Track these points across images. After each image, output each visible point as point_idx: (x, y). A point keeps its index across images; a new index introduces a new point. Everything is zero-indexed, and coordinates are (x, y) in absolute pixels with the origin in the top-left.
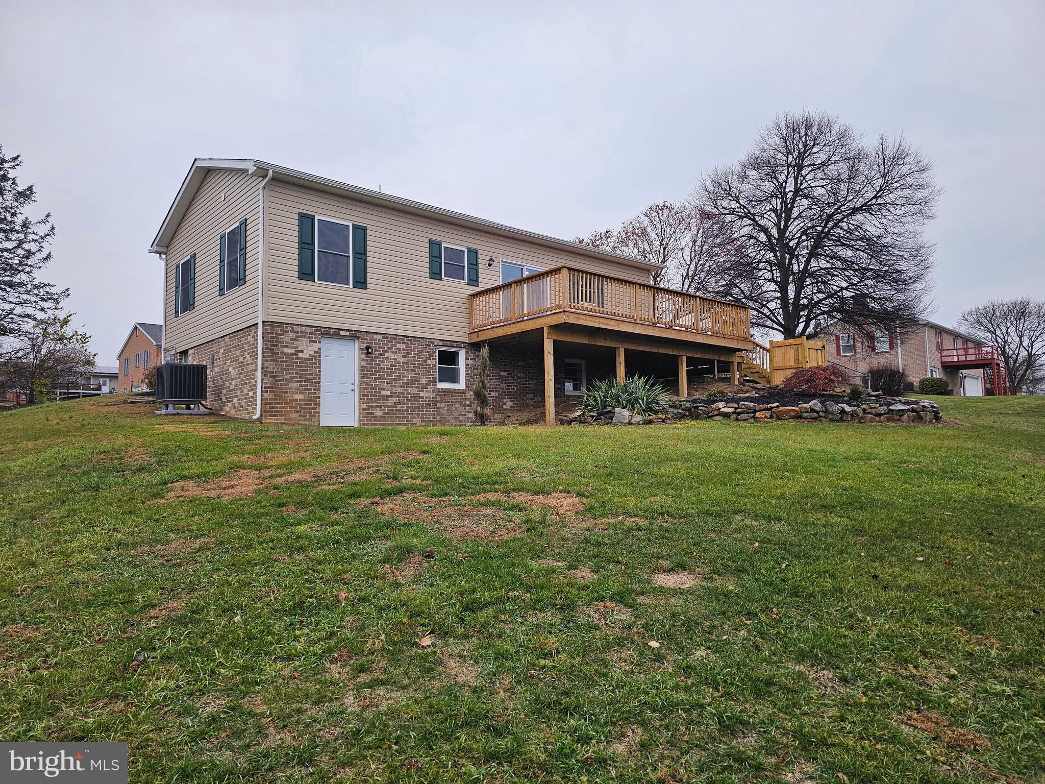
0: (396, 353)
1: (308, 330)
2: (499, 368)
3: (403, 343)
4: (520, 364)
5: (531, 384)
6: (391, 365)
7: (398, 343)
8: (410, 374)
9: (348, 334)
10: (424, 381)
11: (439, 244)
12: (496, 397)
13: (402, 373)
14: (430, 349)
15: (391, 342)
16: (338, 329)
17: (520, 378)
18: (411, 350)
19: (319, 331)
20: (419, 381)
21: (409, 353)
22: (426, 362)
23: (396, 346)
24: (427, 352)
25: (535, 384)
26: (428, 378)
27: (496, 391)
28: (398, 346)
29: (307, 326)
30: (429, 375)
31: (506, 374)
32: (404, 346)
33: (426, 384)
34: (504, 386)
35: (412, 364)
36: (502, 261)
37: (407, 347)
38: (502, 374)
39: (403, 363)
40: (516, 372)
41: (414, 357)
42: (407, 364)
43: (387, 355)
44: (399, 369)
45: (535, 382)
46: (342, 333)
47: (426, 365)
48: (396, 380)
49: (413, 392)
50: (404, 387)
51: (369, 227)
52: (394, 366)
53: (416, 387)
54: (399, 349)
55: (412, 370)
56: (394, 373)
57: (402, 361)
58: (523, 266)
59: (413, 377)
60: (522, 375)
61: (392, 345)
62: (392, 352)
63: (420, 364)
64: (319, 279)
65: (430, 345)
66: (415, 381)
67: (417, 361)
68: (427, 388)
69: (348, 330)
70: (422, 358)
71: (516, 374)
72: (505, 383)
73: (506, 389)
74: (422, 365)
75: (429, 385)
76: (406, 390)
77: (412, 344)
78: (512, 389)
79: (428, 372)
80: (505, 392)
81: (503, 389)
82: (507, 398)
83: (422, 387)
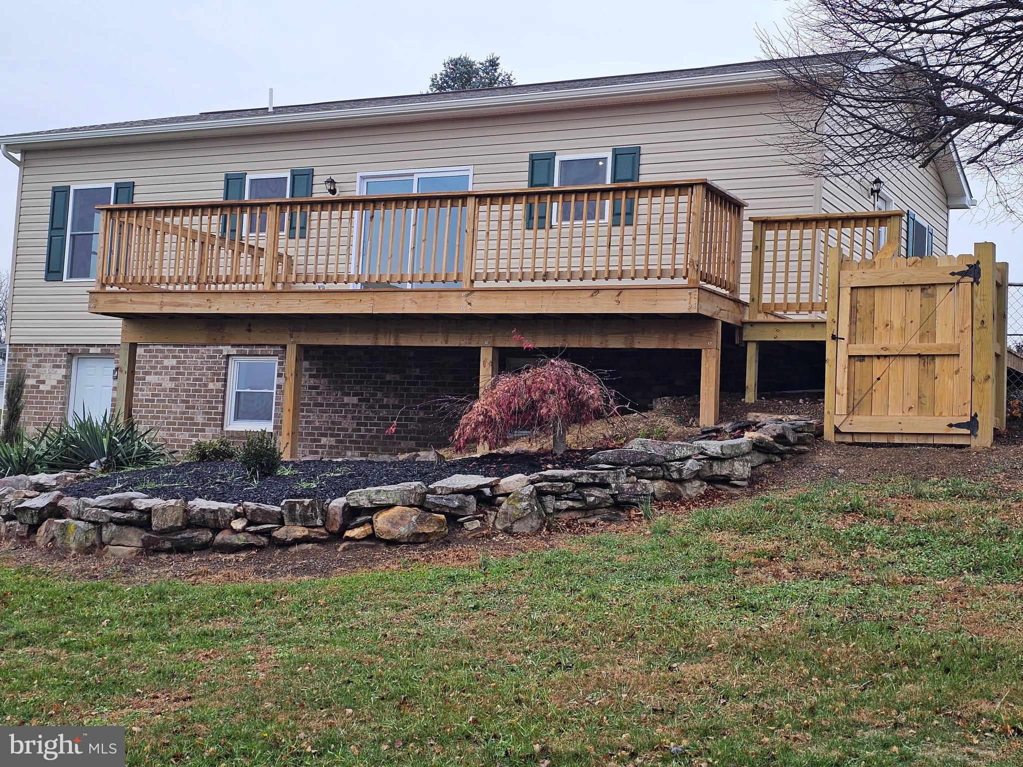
0: (161, 374)
1: (53, 351)
2: (342, 389)
3: (174, 357)
4: (388, 377)
5: (412, 419)
6: (153, 395)
7: (166, 357)
8: (179, 408)
9: (98, 350)
10: (199, 419)
11: (240, 178)
12: (331, 447)
13: (167, 407)
14: (215, 363)
15: (156, 357)
16: (87, 345)
17: (386, 406)
18: (185, 368)
19: (65, 350)
20: (192, 419)
21: (180, 374)
22: (206, 385)
23: (161, 363)
24: (209, 369)
26: (207, 413)
27: (332, 436)
28: (166, 362)
29: (52, 345)
30: (210, 408)
31: (355, 400)
32: (173, 362)
33: (204, 424)
34: (349, 424)
35: (184, 390)
36: (363, 178)
37: (178, 363)
38: (346, 400)
39: (171, 390)
40: (379, 395)
41: (188, 379)
42: (177, 391)
43: (148, 378)
44: (164, 401)
45: (421, 414)
46: (92, 350)
47: (206, 391)
48: (158, 418)
49: (181, 437)
50: (169, 429)
51: (137, 181)
52: (157, 395)
53: (186, 430)
54: (166, 368)
55: (183, 401)
56: (156, 406)
57: (169, 386)
58: (412, 175)
59: (184, 413)
60: (393, 401)
61: (157, 362)
62: (156, 374)
63: (196, 391)
64: (71, 276)
65: (215, 357)
66: (186, 419)
67: (191, 385)
68: (204, 431)
69: (99, 345)
70: (201, 380)
71: (377, 401)
72: (353, 418)
73: (354, 430)
74: (200, 391)
75: (209, 425)
76: (172, 435)
77: (187, 357)
78: (367, 431)
79: (208, 402)
80: (351, 436)
81: (346, 430)
82: (357, 449)
83: (197, 430)
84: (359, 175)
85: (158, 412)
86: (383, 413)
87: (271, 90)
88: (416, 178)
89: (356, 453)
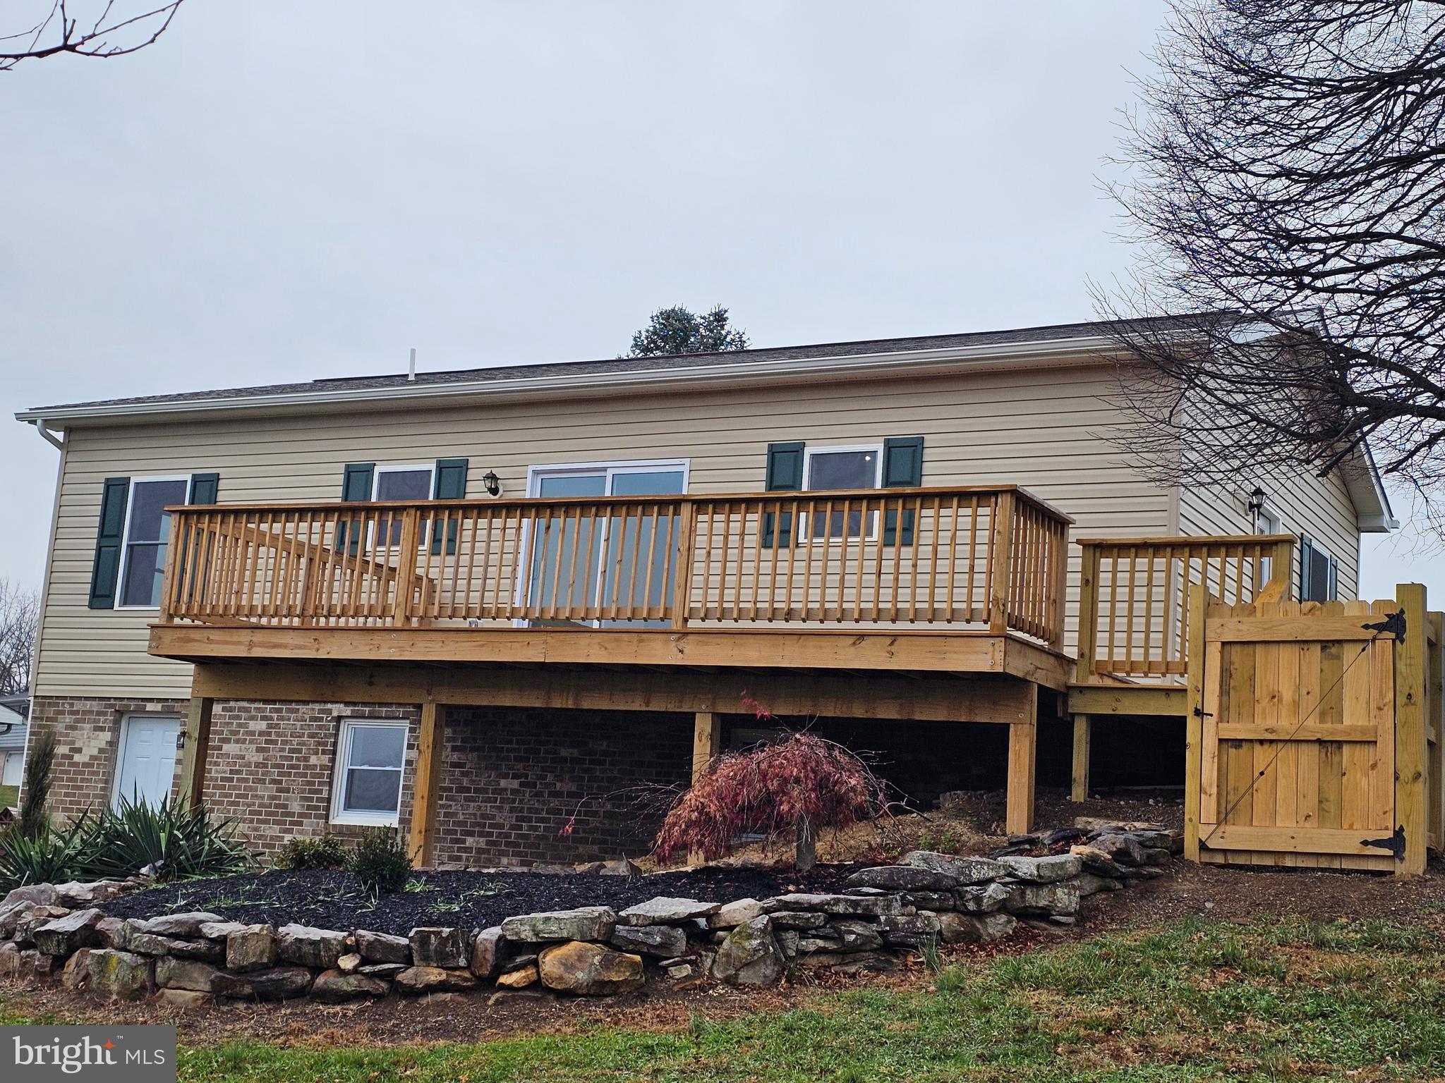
0: (244, 742)
1: (95, 706)
2: (497, 768)
3: (263, 718)
4: (563, 752)
5: (595, 814)
6: (232, 772)
7: (253, 718)
8: (267, 791)
9: (158, 707)
10: (295, 807)
11: (367, 470)
12: (480, 851)
13: (251, 789)
14: (320, 727)
15: (238, 717)
16: (143, 700)
18: (278, 734)
19: (111, 706)
20: (285, 806)
21: (272, 742)
22: (306, 759)
23: (246, 725)
24: (312, 736)
25: (608, 815)
26: (306, 799)
27: (481, 834)
28: (253, 726)
29: (94, 698)
30: (310, 792)
31: (515, 784)
32: (263, 725)
33: (301, 815)
34: (505, 818)
35: (275, 766)
36: (536, 473)
37: (269, 726)
38: (503, 783)
39: (257, 765)
40: (550, 778)
41: (282, 750)
42: (265, 766)
43: (226, 747)
44: (246, 780)
45: (609, 806)
46: (150, 707)
47: (306, 767)
48: (237, 804)
49: (268, 833)
50: (251, 821)
52: (238, 772)
53: (276, 822)
54: (252, 733)
55: (274, 781)
56: (235, 788)
57: (255, 759)
58: (605, 469)
59: (274, 798)
61: (240, 725)
62: (237, 741)
63: (292, 767)
64: (125, 602)
65: (321, 719)
66: (277, 806)
67: (286, 758)
68: (301, 824)
69: (159, 700)
70: (299, 751)
71: (547, 786)
72: (512, 810)
73: (512, 827)
74: (298, 767)
75: (308, 816)
76: (256, 829)
77: (282, 719)
78: (531, 828)
79: (309, 783)
80: (508, 836)
81: (501, 826)
82: (515, 854)
83: (292, 823)
84: (531, 468)
85: (238, 796)
86: (554, 803)
87: (413, 351)
88: (609, 474)
89: (515, 860)
